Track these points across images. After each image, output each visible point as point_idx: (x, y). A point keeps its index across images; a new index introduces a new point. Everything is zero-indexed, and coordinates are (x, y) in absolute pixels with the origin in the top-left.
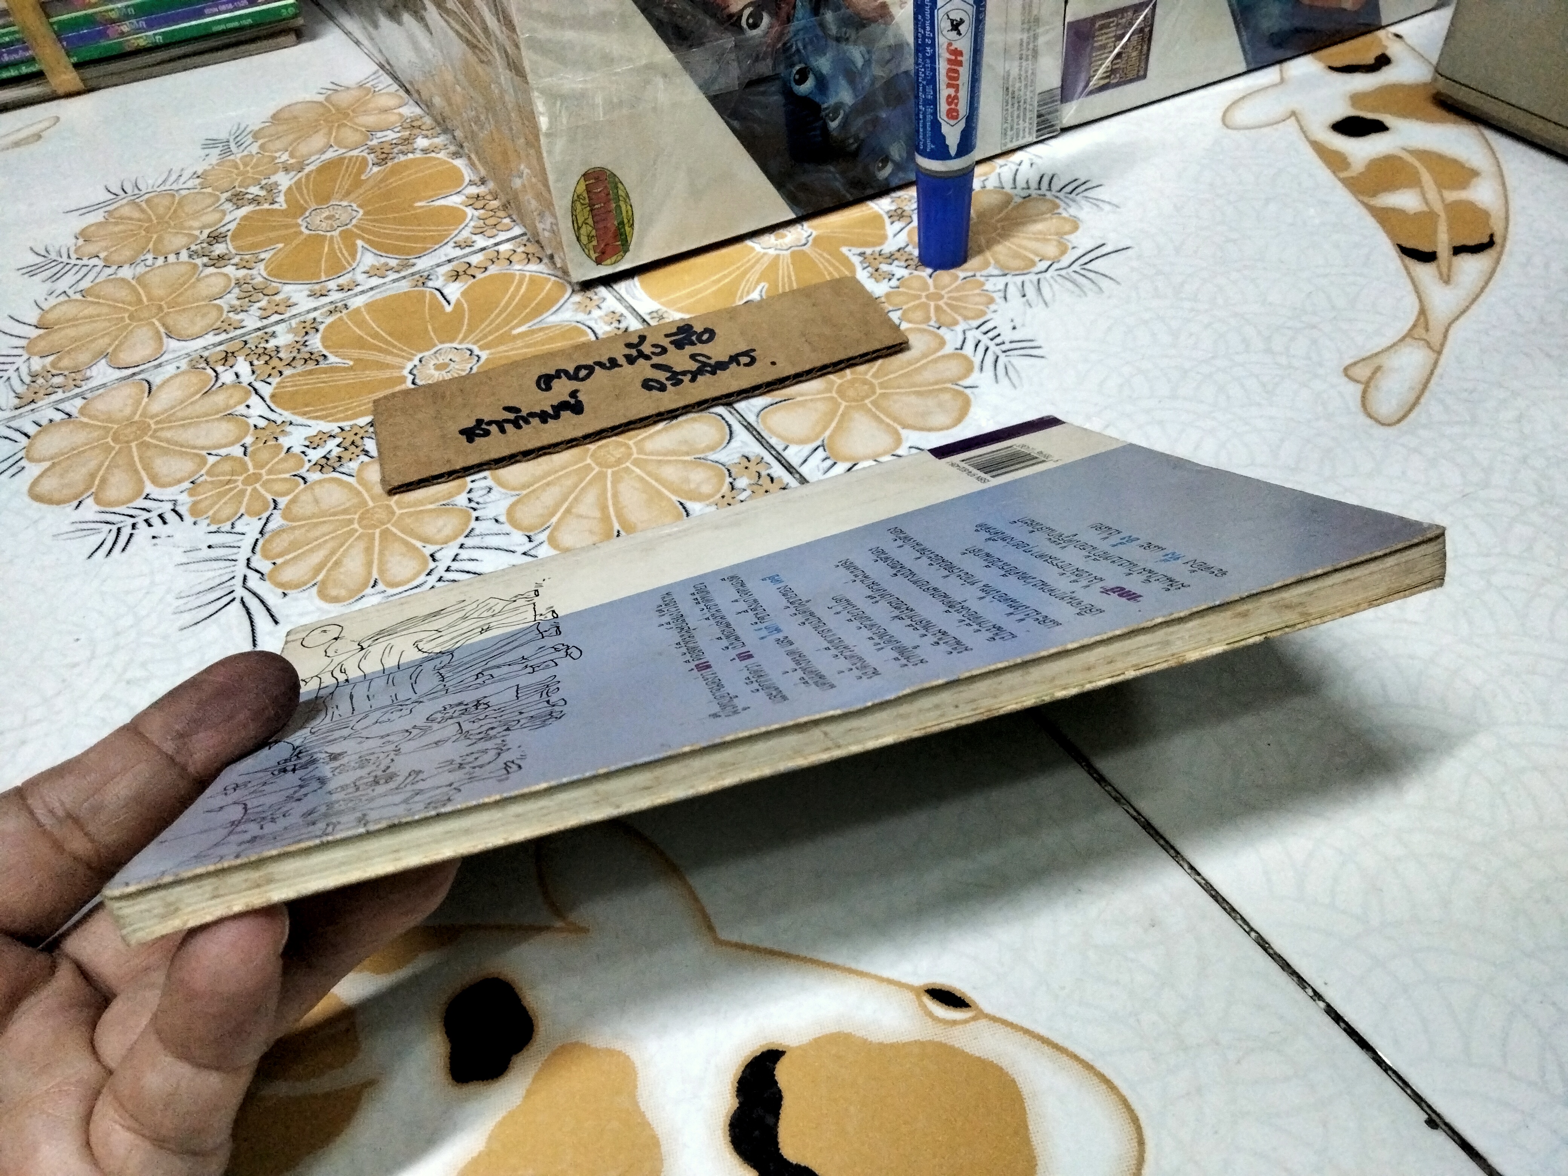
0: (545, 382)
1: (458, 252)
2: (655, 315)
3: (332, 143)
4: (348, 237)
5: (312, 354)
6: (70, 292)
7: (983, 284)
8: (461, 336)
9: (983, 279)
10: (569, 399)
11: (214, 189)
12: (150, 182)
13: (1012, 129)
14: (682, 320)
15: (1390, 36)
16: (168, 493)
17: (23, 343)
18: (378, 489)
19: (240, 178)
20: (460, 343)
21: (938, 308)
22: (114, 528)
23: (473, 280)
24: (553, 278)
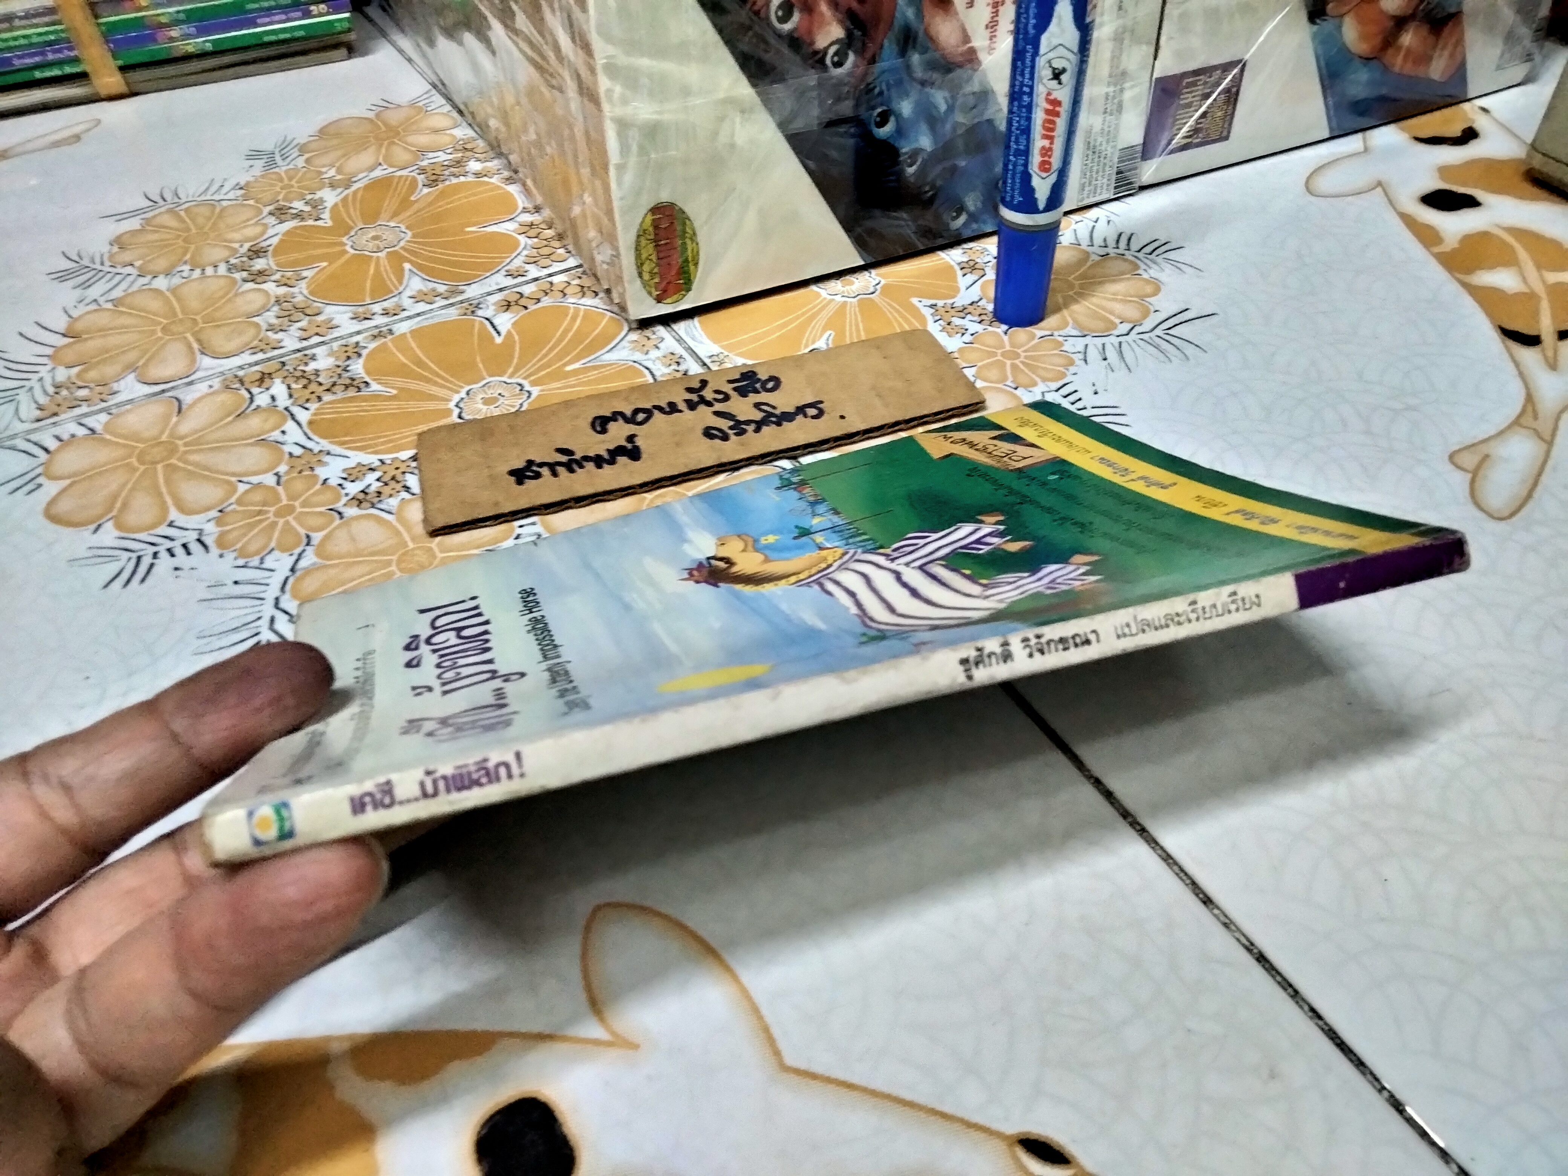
0: (601, 424)
1: (510, 281)
2: (715, 358)
3: (381, 160)
4: (396, 259)
5: (353, 380)
6: (101, 300)
7: (1062, 345)
8: (511, 370)
9: (1061, 339)
10: (624, 443)
11: (257, 202)
12: (191, 193)
13: (1090, 184)
14: (744, 365)
15: (1476, 109)
16: (192, 521)
17: (49, 351)
18: (420, 530)
19: (284, 192)
20: (510, 377)
21: (1014, 367)
22: (134, 556)
23: (525, 312)
24: (609, 314)
